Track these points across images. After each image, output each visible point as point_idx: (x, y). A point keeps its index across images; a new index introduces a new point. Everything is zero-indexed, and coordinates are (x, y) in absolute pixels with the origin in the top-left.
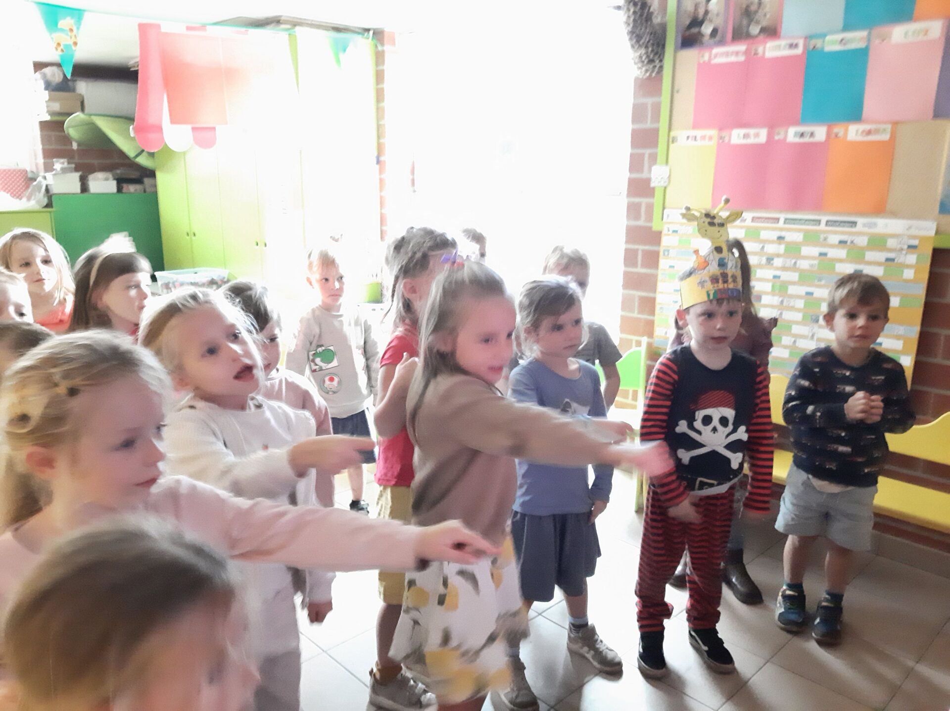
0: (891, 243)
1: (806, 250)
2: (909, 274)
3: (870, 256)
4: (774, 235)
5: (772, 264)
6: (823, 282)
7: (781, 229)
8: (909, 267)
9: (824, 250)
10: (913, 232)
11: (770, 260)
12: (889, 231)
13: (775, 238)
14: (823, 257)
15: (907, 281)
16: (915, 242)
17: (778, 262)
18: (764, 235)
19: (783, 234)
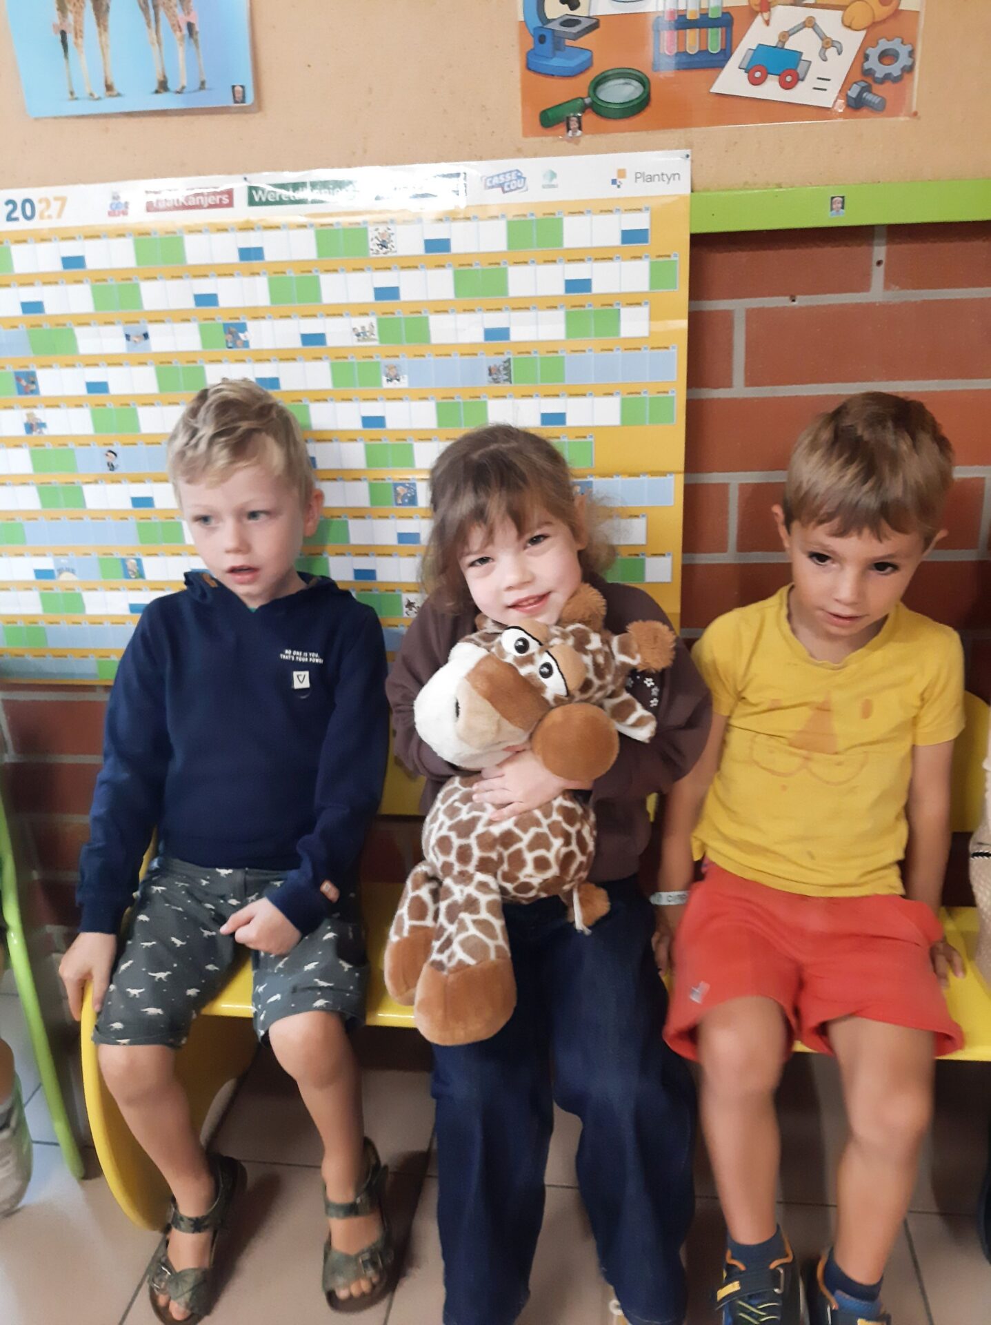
0: (576, 233)
1: (334, 288)
2: (634, 323)
3: (522, 280)
4: (225, 249)
5: (246, 344)
6: (404, 383)
7: (247, 227)
8: (634, 301)
9: (385, 279)
10: (630, 189)
11: (233, 332)
12: (565, 192)
13: (234, 258)
14: (387, 304)
15: (633, 346)
16: (639, 221)
17: (260, 334)
18: (197, 250)
19: (251, 240)
